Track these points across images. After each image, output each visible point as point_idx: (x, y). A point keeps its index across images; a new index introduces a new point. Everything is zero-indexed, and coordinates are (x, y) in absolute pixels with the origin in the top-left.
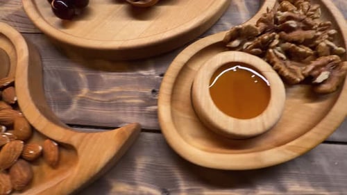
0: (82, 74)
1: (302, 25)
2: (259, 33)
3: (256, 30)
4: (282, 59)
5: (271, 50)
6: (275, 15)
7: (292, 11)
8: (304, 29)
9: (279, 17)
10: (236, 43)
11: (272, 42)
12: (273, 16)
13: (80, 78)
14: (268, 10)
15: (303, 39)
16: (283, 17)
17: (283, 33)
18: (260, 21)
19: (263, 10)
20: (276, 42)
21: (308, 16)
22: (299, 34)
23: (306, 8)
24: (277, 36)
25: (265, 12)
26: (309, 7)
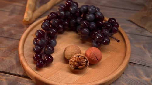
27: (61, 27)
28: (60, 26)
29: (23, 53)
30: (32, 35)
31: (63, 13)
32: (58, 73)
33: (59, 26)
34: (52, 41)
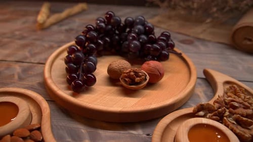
0: (83, 130)
1: (242, 106)
2: (216, 109)
3: (214, 107)
4: (234, 124)
5: (225, 118)
6: (224, 100)
7: (234, 98)
8: (244, 108)
9: (226, 101)
10: (201, 113)
11: (225, 113)
12: (222, 100)
13: (82, 132)
14: (219, 96)
15: (245, 114)
16: (229, 100)
17: (231, 109)
18: (215, 102)
19: (216, 97)
20: (227, 113)
21: (245, 101)
22: (241, 110)
23: (243, 97)
24: (227, 110)
25: (218, 97)
26: (245, 97)
27: (102, 43)
28: (100, 41)
29: (51, 77)
30: (62, 59)
31: (103, 24)
32: (105, 98)
33: (97, 41)
34: (91, 57)
